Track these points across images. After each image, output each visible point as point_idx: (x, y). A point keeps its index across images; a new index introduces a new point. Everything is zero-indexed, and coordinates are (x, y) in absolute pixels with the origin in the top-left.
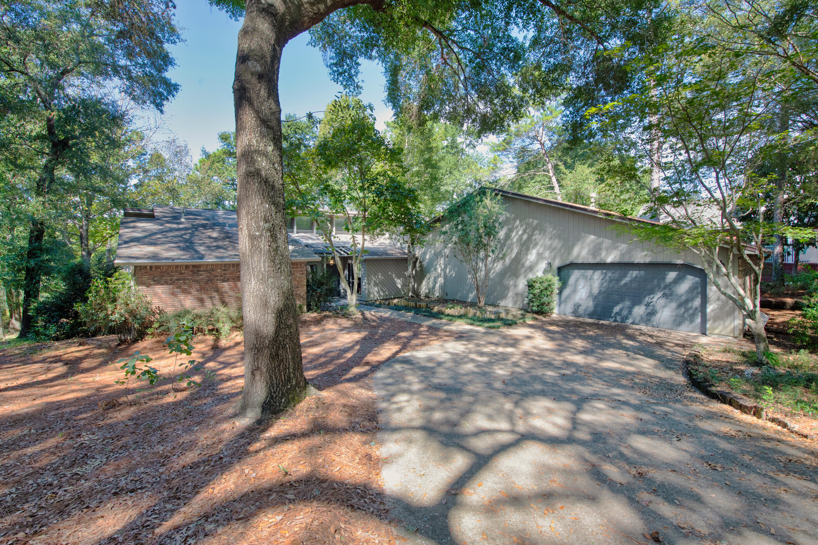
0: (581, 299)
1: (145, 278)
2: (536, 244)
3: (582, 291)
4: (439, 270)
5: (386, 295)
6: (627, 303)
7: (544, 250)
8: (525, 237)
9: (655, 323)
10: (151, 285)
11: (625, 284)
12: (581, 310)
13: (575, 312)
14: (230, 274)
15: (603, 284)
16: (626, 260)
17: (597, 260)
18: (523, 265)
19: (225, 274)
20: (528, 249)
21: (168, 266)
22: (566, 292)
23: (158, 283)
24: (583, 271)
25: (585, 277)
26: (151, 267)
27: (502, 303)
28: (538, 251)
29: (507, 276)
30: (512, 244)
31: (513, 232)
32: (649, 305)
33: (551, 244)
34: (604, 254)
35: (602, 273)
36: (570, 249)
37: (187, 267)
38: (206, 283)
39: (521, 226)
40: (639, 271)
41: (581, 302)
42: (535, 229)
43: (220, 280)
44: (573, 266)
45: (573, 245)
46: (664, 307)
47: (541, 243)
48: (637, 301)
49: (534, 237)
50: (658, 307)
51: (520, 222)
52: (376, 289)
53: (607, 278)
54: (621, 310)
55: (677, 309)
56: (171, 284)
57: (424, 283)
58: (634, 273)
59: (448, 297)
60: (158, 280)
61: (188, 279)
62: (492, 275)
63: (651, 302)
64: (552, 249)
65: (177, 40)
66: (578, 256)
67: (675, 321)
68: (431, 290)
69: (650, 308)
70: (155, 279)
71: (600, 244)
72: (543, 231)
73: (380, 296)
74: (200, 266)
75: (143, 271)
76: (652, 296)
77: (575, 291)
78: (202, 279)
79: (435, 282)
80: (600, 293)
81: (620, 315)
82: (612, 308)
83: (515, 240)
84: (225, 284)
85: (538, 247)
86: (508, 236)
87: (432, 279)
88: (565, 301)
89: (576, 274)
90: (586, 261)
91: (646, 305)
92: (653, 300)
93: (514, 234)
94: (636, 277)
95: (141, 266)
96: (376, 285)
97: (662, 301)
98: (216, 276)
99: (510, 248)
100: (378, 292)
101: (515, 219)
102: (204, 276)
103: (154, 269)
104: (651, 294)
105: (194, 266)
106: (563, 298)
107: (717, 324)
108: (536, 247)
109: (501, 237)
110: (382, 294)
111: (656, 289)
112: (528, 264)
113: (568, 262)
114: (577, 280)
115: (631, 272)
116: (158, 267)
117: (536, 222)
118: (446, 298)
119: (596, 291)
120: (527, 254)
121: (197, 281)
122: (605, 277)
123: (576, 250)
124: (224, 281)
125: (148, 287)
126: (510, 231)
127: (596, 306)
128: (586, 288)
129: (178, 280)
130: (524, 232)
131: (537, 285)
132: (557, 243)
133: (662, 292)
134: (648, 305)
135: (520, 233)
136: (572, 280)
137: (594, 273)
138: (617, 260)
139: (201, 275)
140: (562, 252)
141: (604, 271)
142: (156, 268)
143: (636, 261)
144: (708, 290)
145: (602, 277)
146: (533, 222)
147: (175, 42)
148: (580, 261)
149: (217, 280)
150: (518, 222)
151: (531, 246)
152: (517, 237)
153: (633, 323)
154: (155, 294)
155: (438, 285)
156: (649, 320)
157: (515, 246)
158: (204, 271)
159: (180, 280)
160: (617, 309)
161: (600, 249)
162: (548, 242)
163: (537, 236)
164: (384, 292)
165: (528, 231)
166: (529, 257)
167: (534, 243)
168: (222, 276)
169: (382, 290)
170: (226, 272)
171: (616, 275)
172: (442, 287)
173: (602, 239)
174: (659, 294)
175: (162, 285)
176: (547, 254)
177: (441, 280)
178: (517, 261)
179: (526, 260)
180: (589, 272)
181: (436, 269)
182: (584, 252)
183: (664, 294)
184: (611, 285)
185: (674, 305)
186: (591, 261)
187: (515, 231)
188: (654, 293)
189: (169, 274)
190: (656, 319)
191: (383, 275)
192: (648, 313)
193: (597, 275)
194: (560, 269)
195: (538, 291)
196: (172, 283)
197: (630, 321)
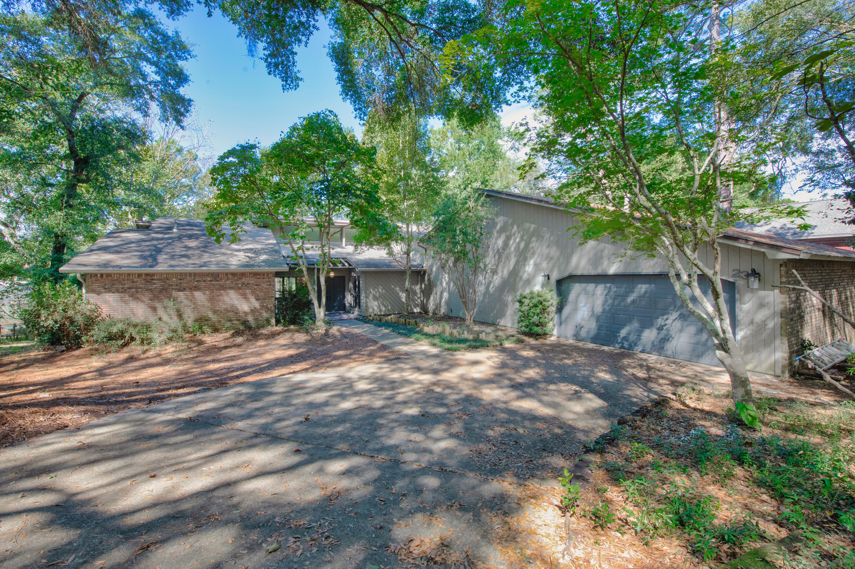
0: (583, 319)
1: (95, 286)
2: (534, 253)
3: (584, 309)
4: (444, 284)
5: (389, 310)
6: (636, 325)
7: (541, 260)
8: (522, 245)
9: (669, 352)
10: (102, 292)
11: (633, 302)
12: (583, 333)
13: (577, 336)
14: (186, 283)
15: (607, 301)
16: (631, 270)
17: (599, 271)
18: (521, 278)
19: (181, 283)
20: (525, 259)
21: (119, 274)
22: (566, 310)
23: (109, 290)
24: (584, 285)
25: (586, 293)
26: (102, 275)
27: (502, 322)
28: (535, 262)
29: (506, 291)
30: (510, 254)
31: (510, 239)
32: (662, 329)
33: (549, 253)
34: (605, 263)
35: (605, 287)
36: (568, 258)
37: (140, 275)
38: (161, 292)
39: (519, 232)
40: (650, 284)
41: (583, 323)
42: (532, 235)
43: (175, 289)
44: (573, 278)
45: (572, 253)
46: (681, 331)
47: (538, 251)
48: (647, 323)
49: (531, 245)
50: (672, 333)
51: (518, 227)
52: (376, 303)
53: (612, 293)
54: (629, 334)
55: (696, 334)
56: (122, 292)
57: (432, 298)
58: (642, 288)
59: (453, 315)
60: (108, 288)
61: (141, 288)
62: (491, 290)
63: (665, 325)
64: (549, 258)
65: (189, 57)
66: (577, 266)
67: (694, 350)
68: (438, 306)
69: (664, 332)
70: (106, 287)
71: (602, 251)
72: (540, 237)
73: (380, 311)
74: (153, 275)
75: (94, 279)
76: (665, 317)
77: (575, 309)
78: (156, 288)
79: (441, 297)
80: (604, 311)
81: (627, 340)
82: (618, 331)
83: (512, 249)
84: (181, 294)
85: (536, 256)
86: (506, 245)
87: (438, 294)
88: (565, 321)
89: (576, 288)
90: (585, 273)
91: (658, 329)
92: (667, 322)
93: (511, 242)
94: (646, 292)
95: (91, 274)
96: (375, 298)
97: (678, 324)
98: (172, 285)
99: (508, 258)
100: (379, 307)
101: (512, 225)
102: (158, 285)
103: (105, 277)
104: (663, 315)
105: (147, 275)
106: (563, 317)
107: (750, 356)
108: (533, 257)
109: (500, 246)
110: (384, 309)
111: (672, 308)
112: (525, 276)
113: (566, 274)
114: (578, 296)
115: (640, 286)
116: (108, 275)
117: (533, 226)
118: (451, 315)
119: (599, 309)
120: (524, 265)
121: (151, 290)
122: (609, 292)
123: (574, 260)
124: (179, 290)
125: (99, 294)
126: (508, 238)
127: (599, 328)
128: (588, 305)
129: (129, 288)
130: (522, 239)
131: (526, 301)
132: (554, 252)
133: (678, 313)
134: (660, 329)
135: (518, 240)
136: (572, 296)
137: (596, 287)
138: (621, 271)
139: (155, 284)
140: (561, 261)
141: (608, 285)
142: (107, 276)
143: (645, 271)
144: (737, 310)
145: (606, 292)
146: (530, 227)
147: (186, 59)
148: (579, 273)
149: (173, 289)
150: (515, 228)
151: (529, 255)
152: (515, 245)
153: (643, 351)
154: (106, 302)
155: (443, 300)
156: (663, 348)
157: (513, 256)
158: (157, 280)
159: (132, 288)
160: (623, 333)
161: (602, 257)
162: (545, 251)
163: (534, 244)
164: (385, 307)
165: (525, 238)
166: (527, 268)
167: (531, 252)
168: (177, 285)
169: (383, 305)
170: (182, 281)
171: (622, 290)
172: (448, 303)
173: (604, 244)
174: (675, 315)
175: (113, 293)
176: (544, 265)
177: (446, 295)
178: (515, 273)
179: (524, 272)
180: (591, 287)
181: (441, 283)
182: (584, 262)
183: (680, 314)
184: (616, 302)
185: (692, 329)
186: (593, 273)
187: (513, 238)
188: (668, 313)
189: (120, 282)
190: (670, 347)
191: (384, 288)
192: (662, 339)
193: (600, 290)
194: (559, 282)
195: (527, 308)
196: (124, 291)
197: (640, 348)
